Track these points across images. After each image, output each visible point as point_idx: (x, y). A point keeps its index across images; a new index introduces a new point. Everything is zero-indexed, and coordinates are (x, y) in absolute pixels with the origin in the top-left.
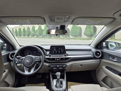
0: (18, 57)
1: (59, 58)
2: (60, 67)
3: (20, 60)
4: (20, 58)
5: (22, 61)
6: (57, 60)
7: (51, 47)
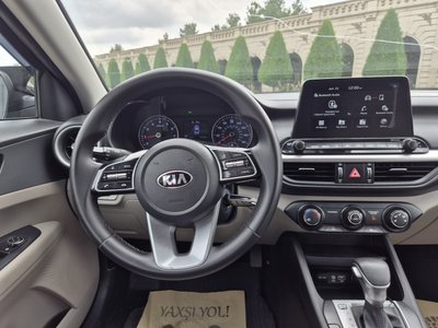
0: (106, 149)
1: (360, 165)
2: (366, 222)
3: (119, 168)
4: (113, 157)
5: (129, 175)
6: (347, 179)
7: (310, 88)
